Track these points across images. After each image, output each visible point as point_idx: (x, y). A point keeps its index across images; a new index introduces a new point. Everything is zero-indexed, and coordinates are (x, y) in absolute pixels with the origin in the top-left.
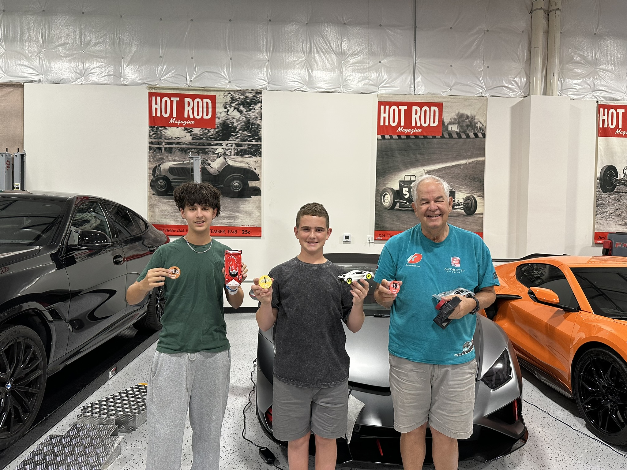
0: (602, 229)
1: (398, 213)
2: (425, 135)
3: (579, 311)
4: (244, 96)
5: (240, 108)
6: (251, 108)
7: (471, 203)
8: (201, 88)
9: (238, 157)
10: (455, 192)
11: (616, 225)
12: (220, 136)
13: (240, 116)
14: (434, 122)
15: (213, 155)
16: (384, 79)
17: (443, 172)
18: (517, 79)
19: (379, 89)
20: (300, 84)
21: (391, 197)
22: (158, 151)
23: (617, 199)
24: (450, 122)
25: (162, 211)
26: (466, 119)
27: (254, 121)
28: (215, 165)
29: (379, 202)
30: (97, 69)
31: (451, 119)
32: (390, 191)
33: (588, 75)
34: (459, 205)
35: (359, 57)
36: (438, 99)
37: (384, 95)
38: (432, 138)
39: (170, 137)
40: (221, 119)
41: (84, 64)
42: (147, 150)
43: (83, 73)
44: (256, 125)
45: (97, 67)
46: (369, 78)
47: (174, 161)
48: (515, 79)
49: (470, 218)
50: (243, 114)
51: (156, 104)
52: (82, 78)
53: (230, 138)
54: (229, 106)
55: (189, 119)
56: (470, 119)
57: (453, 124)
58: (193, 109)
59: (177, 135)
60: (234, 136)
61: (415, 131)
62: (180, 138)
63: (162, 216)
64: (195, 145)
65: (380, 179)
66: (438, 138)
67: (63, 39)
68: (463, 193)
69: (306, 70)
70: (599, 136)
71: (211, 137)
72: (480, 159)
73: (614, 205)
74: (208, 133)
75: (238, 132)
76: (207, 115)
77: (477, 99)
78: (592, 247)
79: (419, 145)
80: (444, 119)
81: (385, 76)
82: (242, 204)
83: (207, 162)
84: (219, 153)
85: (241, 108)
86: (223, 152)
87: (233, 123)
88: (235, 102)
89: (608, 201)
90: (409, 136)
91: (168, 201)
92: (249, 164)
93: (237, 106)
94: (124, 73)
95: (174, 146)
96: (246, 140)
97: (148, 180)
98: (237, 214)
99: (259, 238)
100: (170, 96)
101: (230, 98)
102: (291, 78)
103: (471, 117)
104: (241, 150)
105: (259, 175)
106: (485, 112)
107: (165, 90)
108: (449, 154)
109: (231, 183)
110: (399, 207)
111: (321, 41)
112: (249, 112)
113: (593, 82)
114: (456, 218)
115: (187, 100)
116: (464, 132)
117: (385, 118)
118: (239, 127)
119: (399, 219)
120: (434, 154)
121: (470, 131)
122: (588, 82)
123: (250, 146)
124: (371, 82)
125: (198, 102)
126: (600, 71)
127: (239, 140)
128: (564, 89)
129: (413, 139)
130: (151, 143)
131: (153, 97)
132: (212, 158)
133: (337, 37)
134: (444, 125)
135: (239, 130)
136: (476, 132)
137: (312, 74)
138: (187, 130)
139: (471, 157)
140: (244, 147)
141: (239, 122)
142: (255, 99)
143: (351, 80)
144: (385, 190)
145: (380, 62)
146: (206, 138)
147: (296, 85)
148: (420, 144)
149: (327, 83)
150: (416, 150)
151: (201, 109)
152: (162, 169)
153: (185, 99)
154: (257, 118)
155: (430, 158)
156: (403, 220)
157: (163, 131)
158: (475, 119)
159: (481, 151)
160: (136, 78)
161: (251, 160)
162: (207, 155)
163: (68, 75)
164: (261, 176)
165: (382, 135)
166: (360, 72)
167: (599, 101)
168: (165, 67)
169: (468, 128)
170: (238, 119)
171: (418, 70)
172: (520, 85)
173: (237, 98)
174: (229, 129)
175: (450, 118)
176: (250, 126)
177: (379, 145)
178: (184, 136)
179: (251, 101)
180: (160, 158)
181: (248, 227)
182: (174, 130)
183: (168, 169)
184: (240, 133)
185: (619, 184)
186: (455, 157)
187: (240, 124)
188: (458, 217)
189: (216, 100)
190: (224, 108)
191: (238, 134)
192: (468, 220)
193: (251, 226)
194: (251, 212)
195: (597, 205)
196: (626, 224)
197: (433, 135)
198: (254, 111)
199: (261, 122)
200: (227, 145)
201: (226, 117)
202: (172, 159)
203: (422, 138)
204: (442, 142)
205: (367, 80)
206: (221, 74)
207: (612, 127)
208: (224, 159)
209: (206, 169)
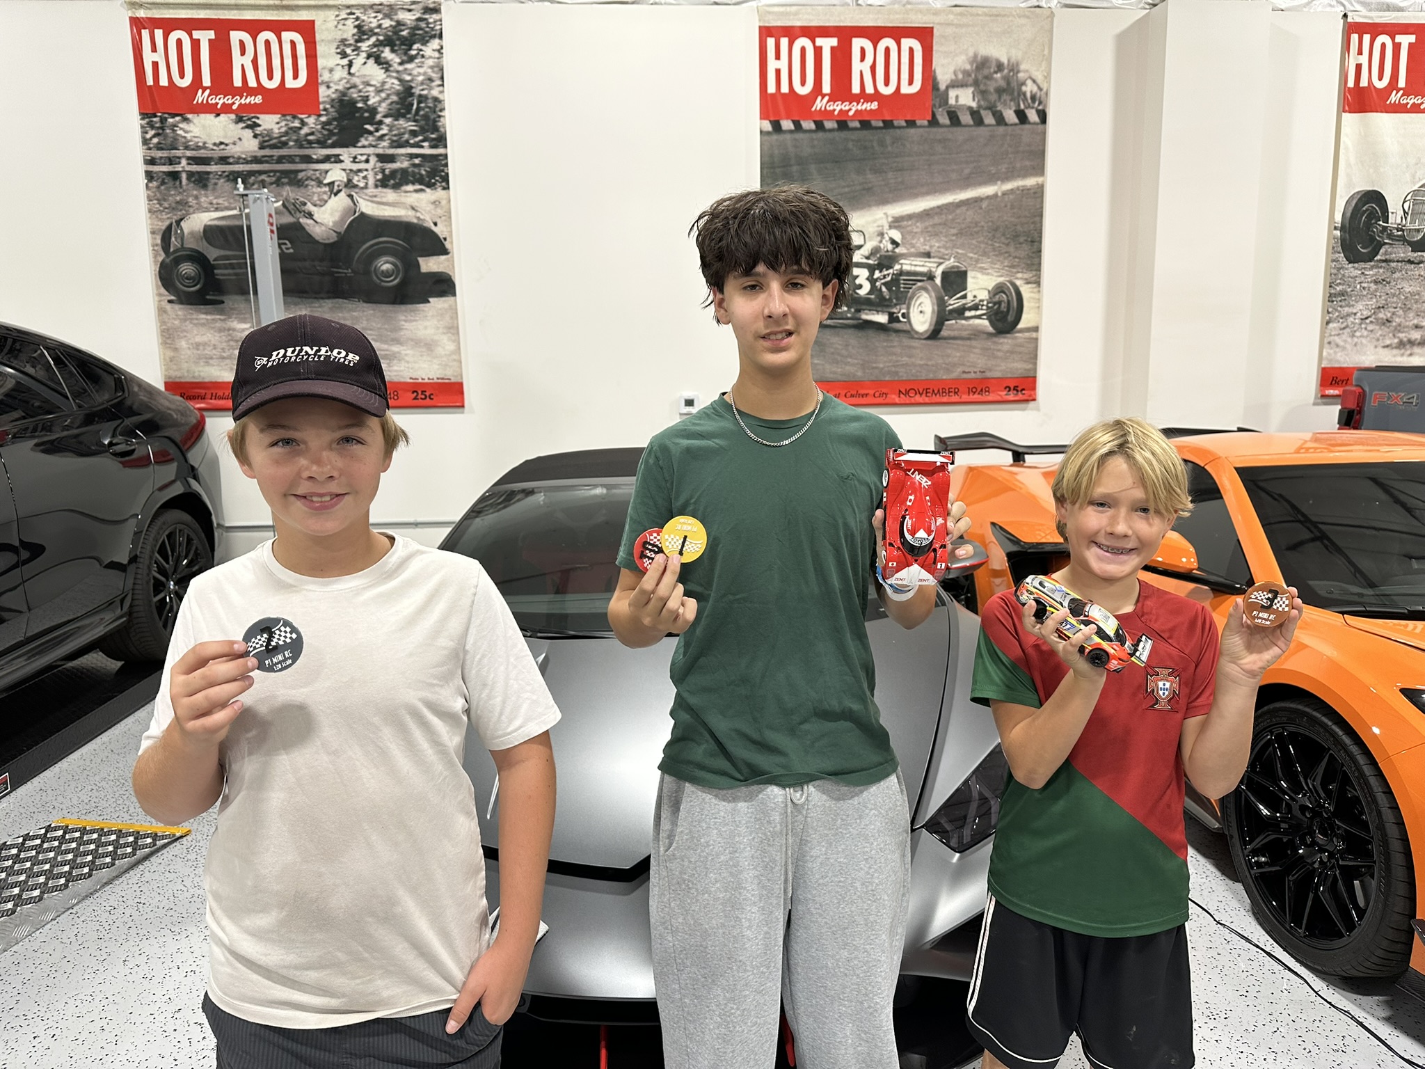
0: (1341, 359)
2: (888, 118)
4: (391, 19)
5: (383, 55)
6: (413, 52)
7: (1009, 301)
8: (271, 2)
9: (385, 190)
10: (964, 274)
11: (1376, 347)
12: (334, 134)
13: (385, 76)
14: (911, 82)
15: (319, 189)
17: (936, 220)
22: (171, 184)
23: (1383, 280)
24: (952, 81)
25: (197, 346)
26: (996, 72)
27: (423, 90)
28: (327, 216)
31: (955, 73)
34: (976, 308)
36: (920, 16)
37: (776, 9)
38: (907, 127)
39: (201, 144)
40: (334, 87)
42: (141, 180)
44: (430, 101)
47: (217, 210)
49: (1006, 340)
50: (392, 72)
51: (154, 50)
53: (362, 139)
54: (353, 51)
55: (245, 90)
56: (1006, 71)
57: (962, 86)
58: (255, 62)
59: (218, 137)
60: (370, 133)
61: (859, 108)
62: (227, 145)
63: (200, 358)
64: (267, 162)
66: (921, 127)
68: (988, 274)
70: (1346, 111)
71: (311, 138)
72: (1030, 182)
73: (1373, 294)
74: (300, 128)
75: (381, 122)
76: (296, 76)
77: (1024, 16)
78: (1315, 404)
79: (873, 147)
80: (937, 72)
82: (406, 321)
83: (303, 208)
84: (333, 183)
85: (387, 54)
86: (345, 180)
87: (367, 96)
88: (368, 39)
90: (845, 121)
91: (209, 317)
92: (416, 211)
93: (375, 50)
95: (213, 168)
96: (406, 144)
97: (153, 264)
98: (395, 348)
99: (461, 410)
100: (188, 25)
101: (355, 27)
103: (1008, 65)
104: (394, 172)
105: (445, 239)
106: (1046, 52)
107: (173, 9)
108: (952, 171)
109: (370, 263)
112: (409, 66)
114: (968, 342)
115: (236, 36)
116: (991, 108)
117: (778, 72)
118: (382, 109)
119: (822, 351)
120: (911, 170)
121: (1005, 104)
123: (417, 161)
125: (267, 43)
127: (385, 144)
129: (855, 129)
130: (151, 161)
131: (143, 31)
132: (315, 198)
134: (938, 89)
135: (385, 116)
136: (1022, 106)
138: (244, 121)
139: (1006, 178)
140: (401, 163)
141: (383, 95)
142: (421, 29)
146: (296, 141)
148: (875, 144)
150: (864, 159)
151: (276, 62)
152: (186, 231)
153: (232, 33)
154: (431, 80)
155: (902, 183)
156: (833, 353)
158: (1018, 72)
159: (1036, 160)
161: (422, 200)
162: (303, 190)
164: (452, 243)
165: (772, 119)
167: (1349, 14)
169: (1000, 98)
170: (378, 85)
173: (373, 25)
174: (357, 115)
175: (952, 69)
176: (412, 105)
177: (765, 148)
178: (236, 139)
179: (412, 35)
180: (177, 203)
181: (426, 381)
182: (208, 122)
183: (202, 230)
184: (388, 125)
185: (1390, 239)
186: (968, 178)
187: (385, 99)
188: (975, 339)
189: (317, 35)
190: (339, 56)
191: (383, 126)
192: (1000, 347)
193: (436, 380)
194: (432, 340)
195: (1331, 298)
196: (1401, 345)
197: (909, 118)
198: (423, 63)
199: (442, 92)
200: (354, 160)
201: (345, 81)
202: (211, 203)
203: (880, 128)
204: (931, 136)
207: (1381, 85)
208: (349, 200)
209: (304, 229)
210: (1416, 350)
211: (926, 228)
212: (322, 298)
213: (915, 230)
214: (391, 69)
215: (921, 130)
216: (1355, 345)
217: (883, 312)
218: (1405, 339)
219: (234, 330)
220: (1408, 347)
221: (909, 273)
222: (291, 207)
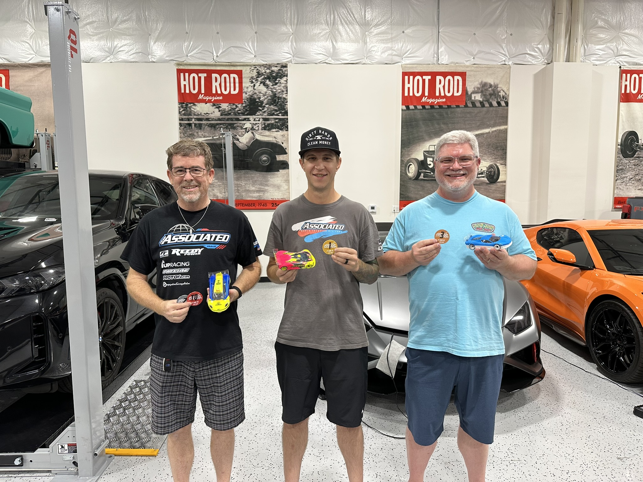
0: (622, 194)
1: (422, 183)
2: (449, 104)
3: (593, 269)
4: (270, 70)
5: (266, 82)
6: (277, 82)
7: (494, 171)
8: (227, 64)
9: (265, 131)
11: (635, 189)
12: (248, 111)
13: (266, 90)
14: (458, 92)
15: (241, 130)
16: (407, 49)
18: (540, 46)
19: (403, 59)
20: (324, 56)
21: (415, 168)
22: (188, 128)
23: (637, 164)
24: (473, 91)
26: (489, 88)
27: (280, 95)
28: (244, 140)
29: (403, 173)
30: (126, 46)
31: (474, 88)
32: (414, 161)
33: (612, 40)
34: (482, 173)
35: (383, 28)
36: (461, 68)
37: (408, 66)
38: (456, 108)
39: (199, 114)
40: (248, 94)
41: (113, 42)
42: (178, 126)
43: (112, 52)
44: (282, 99)
45: (125, 45)
46: (393, 48)
47: (204, 137)
48: (539, 46)
49: (493, 186)
50: (269, 88)
51: (185, 80)
52: (111, 57)
53: (258, 113)
54: (255, 81)
55: (217, 94)
56: (493, 87)
57: (477, 93)
58: (220, 85)
59: (206, 111)
60: (261, 110)
61: (439, 101)
62: (209, 114)
64: (223, 120)
65: (405, 149)
66: (461, 107)
67: (90, 17)
68: (486, 161)
69: (331, 42)
70: (622, 102)
71: (239, 112)
72: (502, 127)
73: (634, 170)
74: (236, 108)
75: (264, 107)
76: (235, 90)
77: (500, 68)
78: (612, 211)
79: (443, 115)
80: (468, 88)
81: (409, 46)
82: (271, 178)
83: (236, 137)
84: (247, 128)
85: (268, 82)
86: (251, 127)
87: (260, 97)
88: (261, 77)
89: (628, 167)
90: (433, 106)
92: (276, 138)
93: (263, 80)
94: (152, 50)
95: (203, 122)
96: (273, 114)
98: (266, 188)
100: (197, 72)
101: (257, 72)
102: (315, 51)
103: (494, 85)
104: (269, 125)
105: (286, 149)
106: (508, 81)
107: (192, 66)
108: (473, 123)
109: (259, 157)
110: (424, 177)
111: (344, 12)
112: (275, 86)
113: (617, 47)
114: (479, 186)
115: (214, 75)
116: (488, 101)
117: (409, 88)
118: (265, 102)
119: (423, 189)
120: (458, 123)
121: (493, 99)
122: (612, 47)
123: (277, 121)
124: (394, 53)
125: (225, 78)
126: (624, 36)
127: (266, 114)
128: (587, 55)
129: (437, 108)
130: (181, 120)
131: (181, 74)
132: (240, 133)
133: (360, 8)
134: (468, 94)
135: (266, 104)
136: (499, 100)
137: (336, 46)
138: (215, 106)
139: (494, 126)
140: (271, 121)
141: (266, 97)
142: (280, 73)
143: (374, 51)
144: (409, 161)
145: (403, 32)
146: (234, 113)
147: (321, 58)
148: (444, 114)
149: (352, 55)
150: (440, 119)
151: (228, 85)
153: (213, 75)
154: (283, 91)
156: (427, 190)
157: (193, 107)
158: (498, 88)
159: (504, 120)
160: (164, 54)
161: (278, 135)
163: (97, 54)
164: (288, 150)
165: (406, 105)
166: (384, 43)
167: (622, 66)
168: (192, 43)
169: (491, 97)
170: (264, 93)
171: (441, 39)
172: (543, 51)
173: (263, 72)
174: (256, 104)
176: (276, 100)
177: (403, 115)
178: (212, 112)
179: (277, 75)
180: (190, 134)
181: (277, 200)
182: (202, 106)
184: (267, 108)
185: (639, 149)
186: (479, 126)
187: (266, 98)
188: (482, 185)
189: (243, 75)
190: (251, 83)
191: (265, 108)
192: (491, 188)
193: (280, 199)
194: (280, 185)
195: (617, 171)
197: (457, 104)
198: (280, 85)
199: (287, 96)
200: (255, 120)
201: (252, 91)
202: (202, 135)
203: (446, 108)
204: (465, 111)
205: (391, 51)
206: (246, 49)
207: (634, 92)
208: (252, 134)
212: (241, 170)
215: (461, 109)
216: (627, 189)
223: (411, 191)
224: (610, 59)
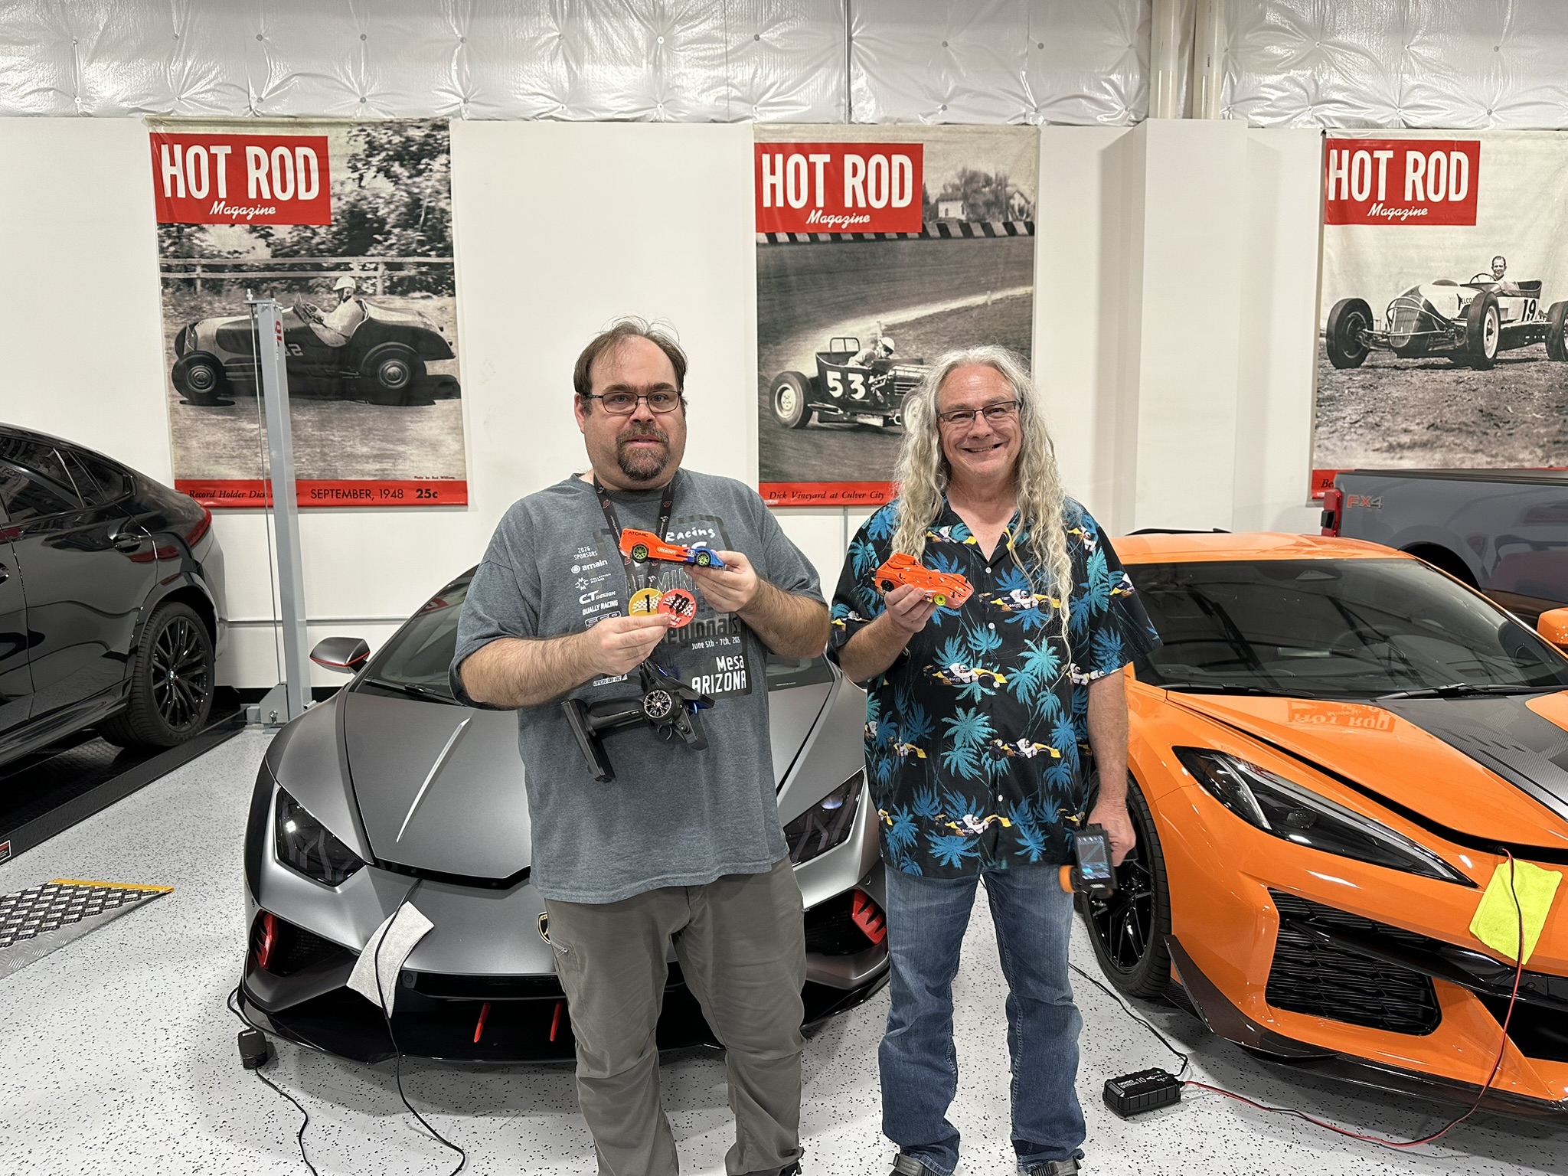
0: (1332, 462)
1: (816, 436)
4: (401, 136)
5: (392, 169)
6: (422, 167)
8: (286, 120)
9: (393, 297)
11: (1366, 450)
12: (344, 244)
13: (394, 188)
14: (901, 196)
15: (329, 296)
16: (768, 83)
17: (928, 328)
18: (1114, 77)
19: (759, 109)
20: (548, 100)
21: (797, 397)
22: (186, 289)
23: (1371, 386)
24: (941, 195)
25: (208, 445)
26: (984, 187)
27: (430, 202)
28: (336, 321)
29: (767, 410)
30: (9, 73)
31: (944, 187)
32: (795, 381)
33: (1301, 61)
35: (702, 27)
36: (910, 134)
37: (771, 127)
38: (899, 239)
39: (215, 253)
40: (345, 199)
42: (158, 287)
44: (437, 212)
45: (8, 69)
46: (730, 81)
47: (230, 315)
48: (1112, 77)
50: (401, 185)
51: (173, 163)
53: (372, 248)
54: (364, 165)
56: (994, 185)
57: (951, 200)
59: (233, 246)
60: (379, 242)
62: (241, 253)
63: (210, 457)
64: (280, 270)
65: (770, 349)
66: (911, 239)
69: (564, 63)
70: (1328, 223)
71: (322, 247)
72: (1019, 291)
73: (1361, 399)
74: (312, 238)
75: (389, 233)
76: (308, 189)
77: (1011, 133)
78: (1307, 506)
79: (865, 258)
80: (927, 186)
81: (771, 75)
82: (411, 422)
83: (313, 313)
84: (343, 289)
85: (396, 168)
86: (354, 287)
87: (377, 208)
88: (378, 154)
89: (1347, 392)
90: (839, 234)
91: (220, 418)
92: (423, 317)
93: (385, 164)
94: (82, 83)
95: (227, 275)
96: (414, 253)
97: (166, 366)
98: (401, 448)
99: (464, 508)
100: (207, 141)
101: (366, 143)
102: (523, 86)
103: (996, 180)
104: (402, 280)
105: (451, 344)
106: (1033, 167)
107: (192, 125)
108: (943, 281)
109: (378, 366)
110: (820, 421)
112: (417, 179)
113: (1315, 81)
115: (251, 151)
116: (980, 221)
117: (773, 187)
118: (391, 220)
119: (820, 452)
120: (903, 280)
121: (993, 217)
122: (1301, 80)
123: (424, 269)
124: (735, 93)
125: (282, 157)
126: (1334, 51)
127: (394, 253)
128: (1238, 103)
129: (849, 241)
130: (166, 269)
131: (162, 146)
134: (928, 203)
135: (393, 227)
137: (578, 73)
138: (258, 231)
139: (994, 289)
140: (409, 271)
141: (392, 207)
142: (430, 145)
143: (682, 87)
144: (780, 380)
145: (757, 38)
146: (306, 250)
147: (540, 104)
148: (867, 255)
149: (621, 97)
150: (858, 270)
151: (290, 176)
152: (199, 335)
154: (438, 192)
155: (894, 292)
156: (830, 455)
157: (196, 235)
158: (1006, 186)
159: (1024, 269)
160: (116, 94)
161: (428, 306)
162: (313, 296)
164: (457, 347)
166: (705, 66)
167: (1327, 131)
168: (189, 63)
169: (989, 211)
170: (388, 197)
171: (858, 57)
172: (1123, 91)
173: (383, 141)
174: (367, 225)
175: (941, 184)
176: (420, 216)
177: (762, 259)
178: (250, 248)
179: (421, 150)
180: (192, 308)
181: (431, 479)
182: (223, 232)
183: (215, 334)
184: (396, 235)
185: (1375, 346)
186: (958, 288)
187: (394, 211)
189: (329, 151)
190: (351, 170)
191: (392, 236)
193: (440, 479)
194: (437, 441)
195: (1319, 402)
196: (1391, 448)
198: (431, 176)
199: (449, 204)
200: (364, 268)
201: (356, 193)
202: (224, 309)
203: (872, 240)
204: (922, 248)
205: (725, 88)
206: (338, 81)
207: (1361, 198)
208: (358, 306)
209: (313, 333)
210: (1406, 453)
211: (918, 336)
212: (330, 400)
213: (908, 338)
214: (401, 182)
215: (912, 242)
216: (1345, 448)
217: (878, 415)
218: (1395, 443)
219: (244, 430)
220: (1398, 450)
221: (902, 379)
222: (301, 313)
223: (789, 458)
224: (1298, 111)
